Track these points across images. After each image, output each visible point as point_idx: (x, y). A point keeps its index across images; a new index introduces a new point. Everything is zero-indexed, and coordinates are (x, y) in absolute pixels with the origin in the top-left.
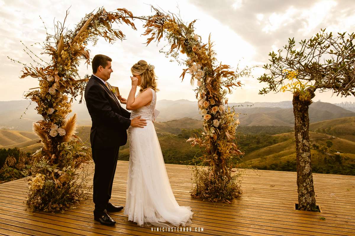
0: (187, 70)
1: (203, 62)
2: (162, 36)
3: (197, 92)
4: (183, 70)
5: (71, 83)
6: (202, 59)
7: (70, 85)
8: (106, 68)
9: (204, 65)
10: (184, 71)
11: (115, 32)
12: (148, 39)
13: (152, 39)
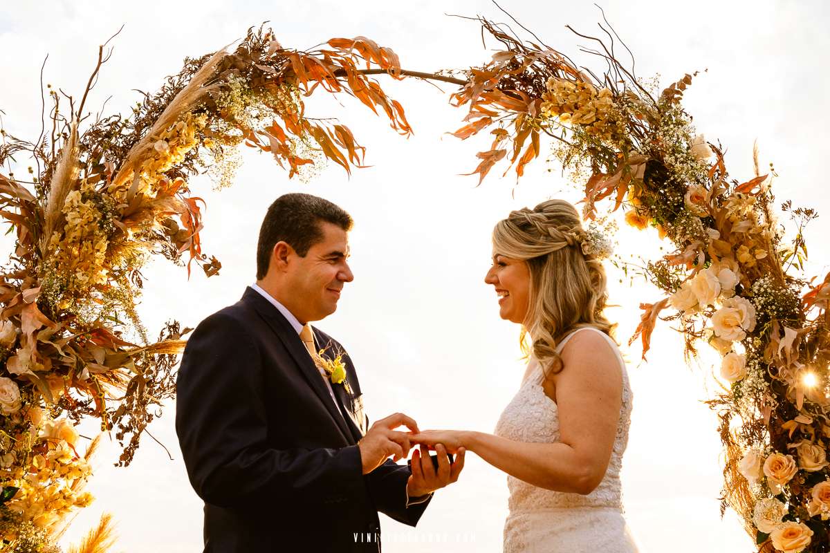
0: (662, 305)
1: (745, 255)
2: (535, 147)
3: (722, 409)
4: (642, 307)
5: (100, 356)
6: (741, 241)
7: (95, 362)
8: (314, 253)
9: (751, 274)
10: (644, 312)
11: (319, 133)
12: (481, 155)
13: (498, 155)
